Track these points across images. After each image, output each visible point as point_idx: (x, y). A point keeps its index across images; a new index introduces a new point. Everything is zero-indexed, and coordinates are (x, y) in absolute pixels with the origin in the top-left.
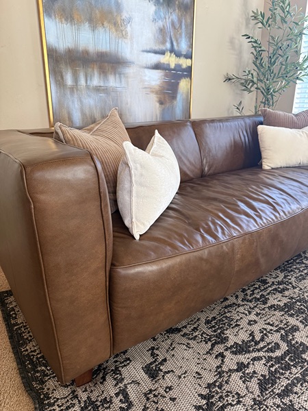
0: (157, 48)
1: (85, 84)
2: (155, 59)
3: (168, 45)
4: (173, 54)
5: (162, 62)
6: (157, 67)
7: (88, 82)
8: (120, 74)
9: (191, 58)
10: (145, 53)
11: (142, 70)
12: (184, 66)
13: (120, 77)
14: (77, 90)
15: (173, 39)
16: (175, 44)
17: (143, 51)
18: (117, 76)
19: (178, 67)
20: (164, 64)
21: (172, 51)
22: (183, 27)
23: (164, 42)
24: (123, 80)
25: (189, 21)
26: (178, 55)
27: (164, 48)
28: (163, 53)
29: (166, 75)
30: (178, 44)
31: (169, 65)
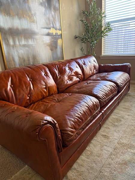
0: (47, 26)
1: (18, 44)
2: (46, 31)
3: (52, 25)
4: (54, 29)
5: (50, 32)
6: (48, 34)
7: (20, 43)
8: (33, 39)
9: (61, 30)
10: (43, 29)
11: (42, 36)
12: (59, 34)
13: (33, 40)
14: (15, 47)
15: (53, 22)
16: (54, 24)
17: (42, 28)
18: (32, 39)
20: (51, 33)
21: (53, 27)
22: (57, 17)
23: (50, 24)
24: (35, 41)
26: (56, 29)
27: (50, 26)
28: (50, 29)
29: (52, 38)
30: (55, 23)
31: (53, 33)
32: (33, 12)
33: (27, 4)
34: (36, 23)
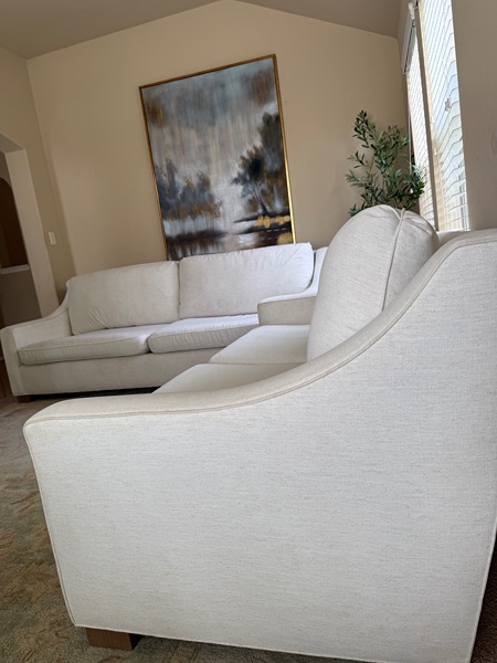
0: (248, 216)
2: (247, 225)
3: (260, 211)
4: (266, 217)
5: (255, 225)
6: (250, 231)
8: (217, 243)
9: (289, 214)
10: (238, 224)
11: (236, 236)
12: (282, 223)
13: (217, 246)
15: (265, 204)
16: (268, 208)
17: (236, 222)
19: (274, 226)
20: (258, 226)
21: (265, 214)
22: (275, 190)
23: (255, 209)
25: (281, 183)
26: (273, 215)
27: (256, 214)
28: (255, 218)
29: (261, 235)
30: (269, 204)
31: (263, 226)
32: (217, 201)
33: (206, 194)
34: (224, 216)
